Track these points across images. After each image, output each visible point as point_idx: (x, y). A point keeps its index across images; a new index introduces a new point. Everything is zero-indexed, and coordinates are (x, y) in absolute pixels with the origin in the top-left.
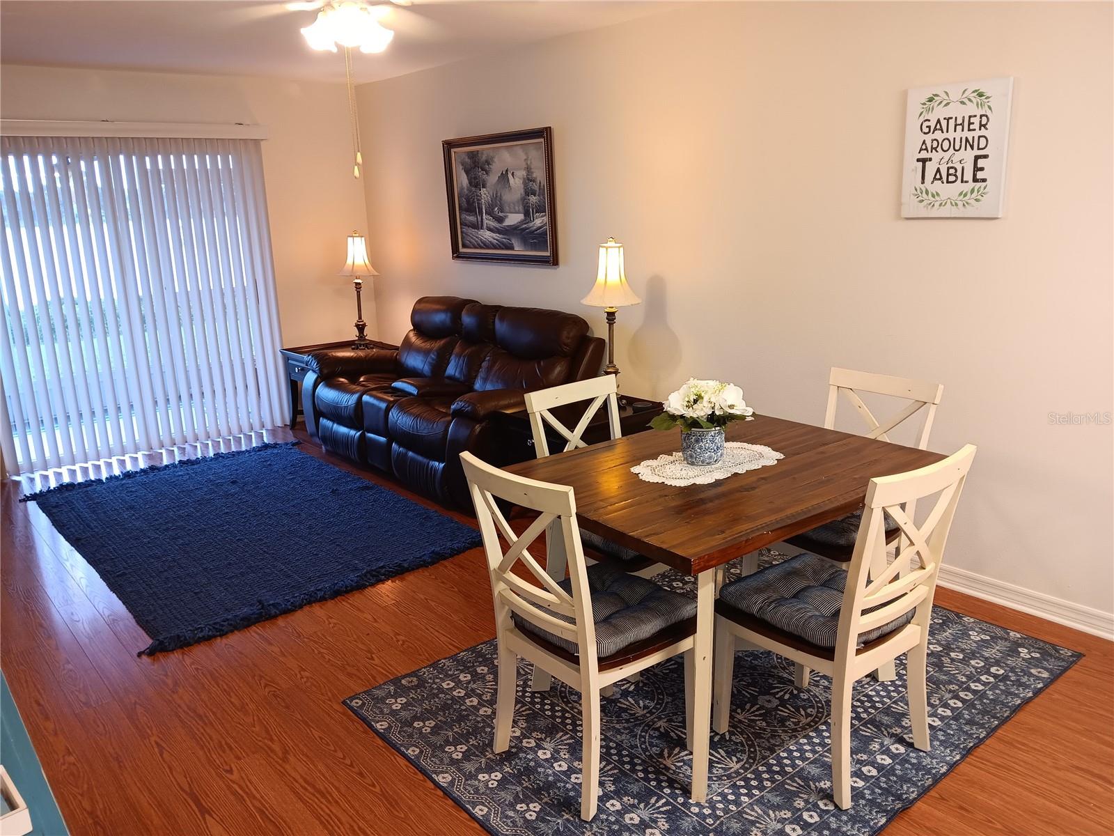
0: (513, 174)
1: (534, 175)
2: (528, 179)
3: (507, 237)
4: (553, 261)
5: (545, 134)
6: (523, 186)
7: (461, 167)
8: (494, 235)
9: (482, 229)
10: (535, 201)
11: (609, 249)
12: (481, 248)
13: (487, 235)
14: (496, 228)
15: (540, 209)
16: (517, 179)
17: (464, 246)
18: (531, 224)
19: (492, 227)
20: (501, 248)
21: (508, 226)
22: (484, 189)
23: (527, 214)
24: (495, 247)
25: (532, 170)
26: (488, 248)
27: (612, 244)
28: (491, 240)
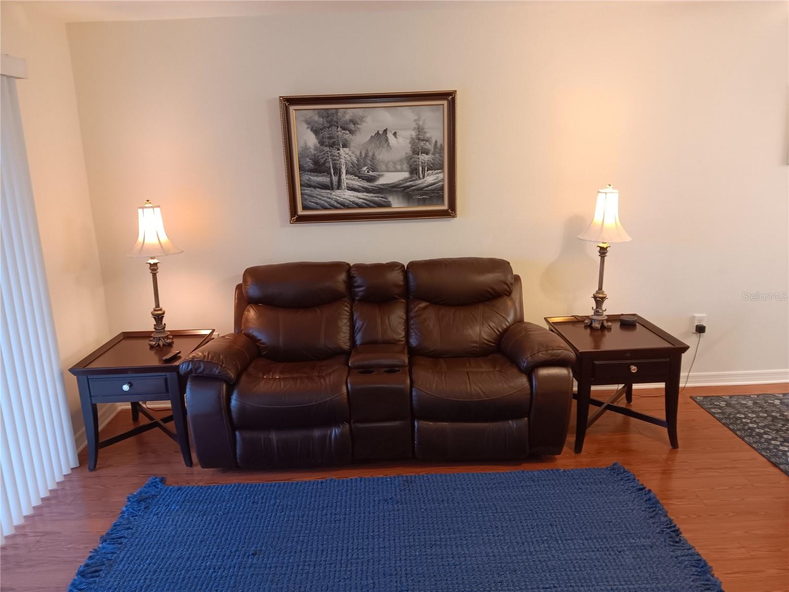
0: (395, 134)
1: (428, 135)
2: (419, 139)
3: (383, 196)
4: (450, 212)
5: (449, 97)
6: (410, 146)
7: (305, 126)
8: (360, 195)
9: (338, 189)
10: (426, 159)
11: (608, 194)
12: (336, 208)
13: (347, 195)
14: (363, 188)
15: (434, 167)
16: (400, 140)
17: (305, 208)
18: (419, 182)
19: (357, 187)
20: (369, 207)
21: (383, 185)
22: (345, 149)
23: (414, 171)
24: (360, 206)
25: (425, 130)
26: (348, 207)
27: (610, 189)
28: (352, 199)
